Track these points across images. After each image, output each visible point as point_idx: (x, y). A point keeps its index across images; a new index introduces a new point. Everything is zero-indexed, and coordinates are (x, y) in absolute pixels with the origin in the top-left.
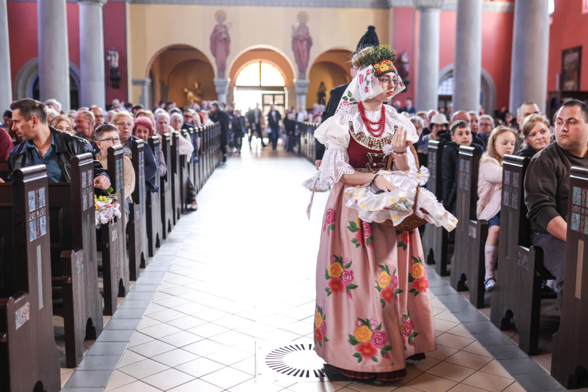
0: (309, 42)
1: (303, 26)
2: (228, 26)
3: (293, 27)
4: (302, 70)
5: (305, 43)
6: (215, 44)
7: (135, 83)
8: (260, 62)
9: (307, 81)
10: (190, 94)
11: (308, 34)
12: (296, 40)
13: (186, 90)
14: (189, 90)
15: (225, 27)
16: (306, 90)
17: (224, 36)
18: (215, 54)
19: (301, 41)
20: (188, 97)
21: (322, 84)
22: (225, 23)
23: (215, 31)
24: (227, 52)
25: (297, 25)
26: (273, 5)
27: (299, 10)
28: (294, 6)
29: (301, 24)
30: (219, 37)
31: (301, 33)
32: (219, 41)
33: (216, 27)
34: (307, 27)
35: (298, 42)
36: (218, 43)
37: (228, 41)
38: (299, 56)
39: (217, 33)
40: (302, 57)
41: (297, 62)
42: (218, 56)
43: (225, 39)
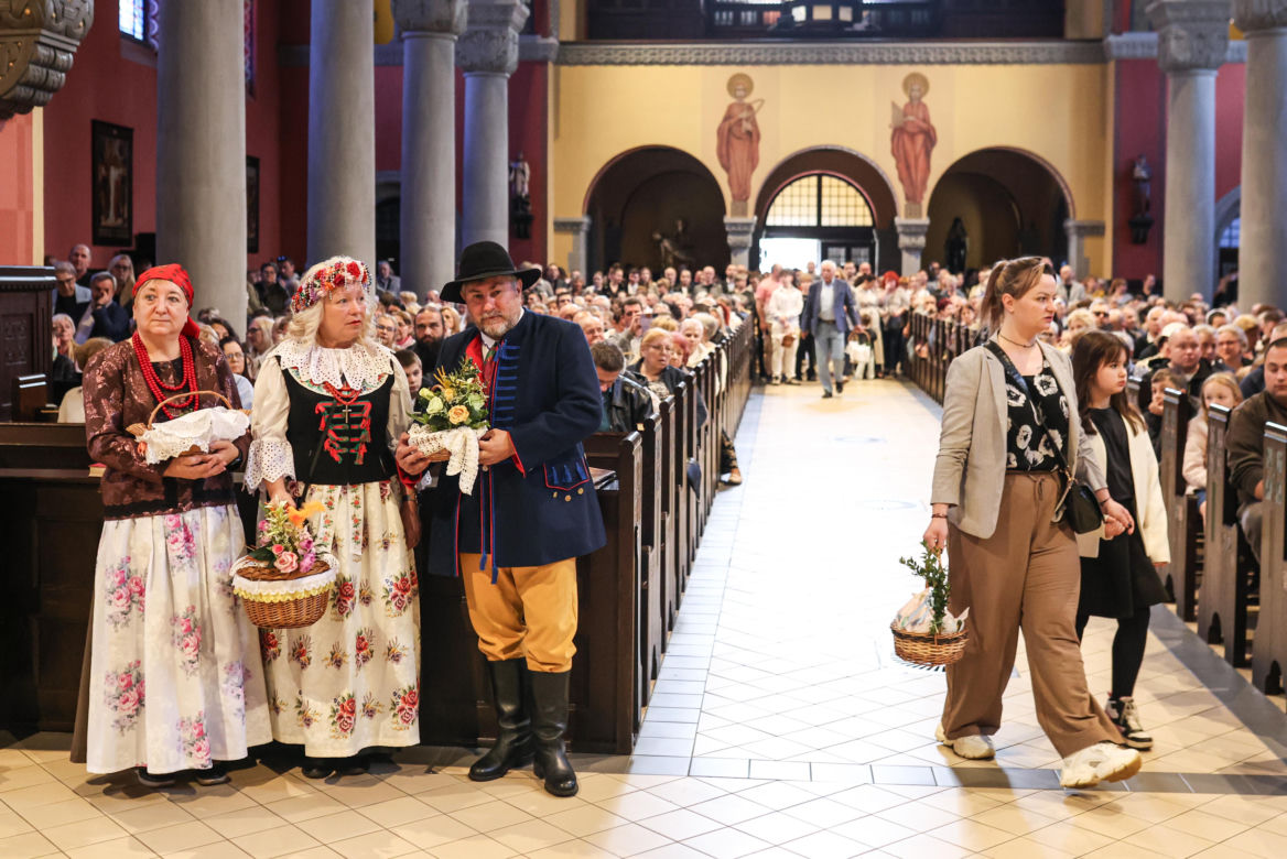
0: (930, 138)
1: (916, 104)
2: (755, 106)
3: (894, 106)
4: (912, 198)
5: (920, 139)
6: (728, 142)
7: (561, 226)
8: (820, 177)
9: (925, 220)
10: (666, 244)
11: (926, 120)
12: (899, 132)
13: (658, 236)
14: (664, 236)
15: (750, 108)
16: (921, 241)
17: (747, 126)
18: (726, 168)
19: (912, 136)
21: (957, 221)
22: (747, 100)
23: (728, 117)
24: (753, 160)
26: (850, 62)
27: (907, 70)
28: (897, 62)
29: (911, 98)
30: (735, 129)
31: (911, 118)
32: (739, 138)
33: (730, 108)
34: (925, 106)
35: (906, 138)
36: (735, 142)
37: (755, 137)
38: (908, 167)
39: (732, 121)
40: (913, 170)
41: (901, 179)
42: (733, 170)
43: (749, 133)
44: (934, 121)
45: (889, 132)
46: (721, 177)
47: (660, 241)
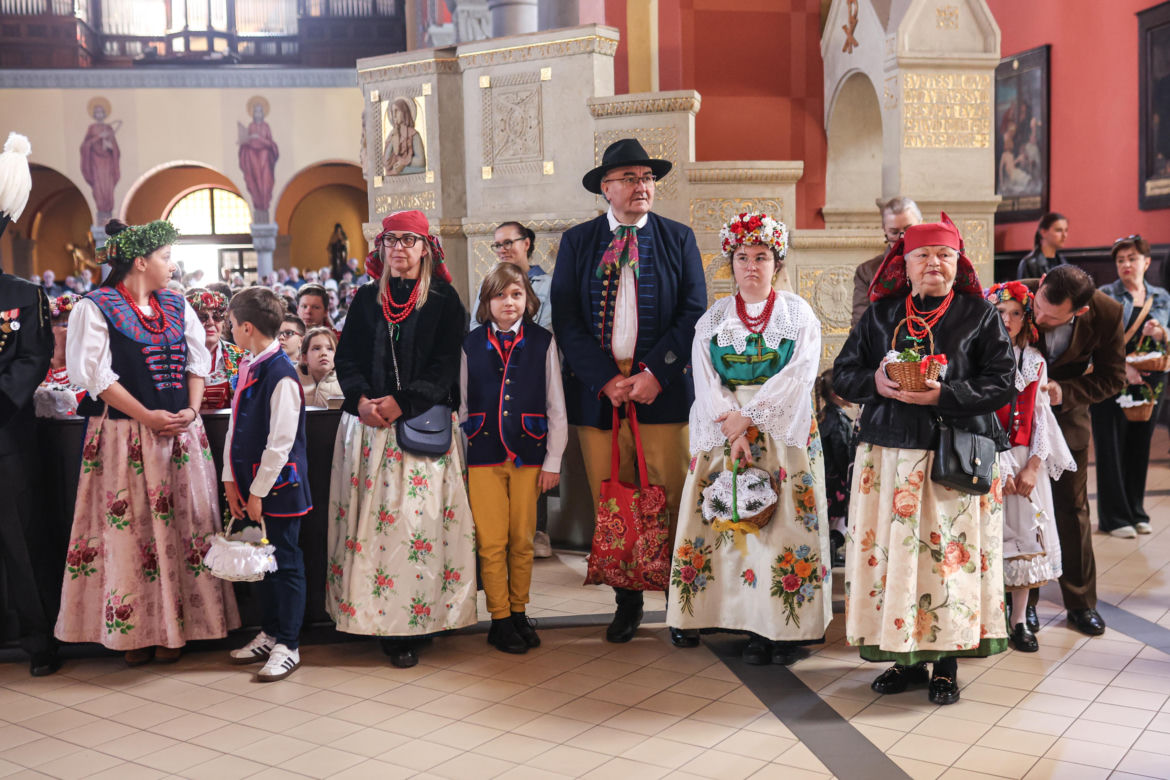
0: (273, 154)
1: (259, 123)
2: (114, 127)
3: (240, 125)
4: (260, 206)
5: (264, 154)
6: (91, 160)
8: (211, 190)
10: (78, 254)
11: (269, 137)
12: (246, 149)
13: (70, 247)
14: (76, 246)
15: (109, 128)
16: (272, 243)
17: (107, 144)
18: (91, 182)
19: (257, 152)
20: (75, 259)
21: (338, 226)
22: (107, 121)
23: (89, 136)
24: (115, 176)
25: (247, 121)
26: (199, 86)
27: (250, 93)
28: (240, 86)
29: (255, 119)
30: (97, 148)
31: (255, 136)
32: (99, 155)
33: (91, 128)
34: (267, 126)
35: (251, 152)
36: (97, 160)
37: (115, 154)
38: (255, 180)
39: (94, 140)
40: (259, 182)
41: (249, 189)
42: (97, 185)
43: (110, 151)
44: (276, 138)
45: (236, 149)
46: (86, 191)
47: (73, 252)
